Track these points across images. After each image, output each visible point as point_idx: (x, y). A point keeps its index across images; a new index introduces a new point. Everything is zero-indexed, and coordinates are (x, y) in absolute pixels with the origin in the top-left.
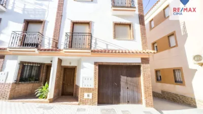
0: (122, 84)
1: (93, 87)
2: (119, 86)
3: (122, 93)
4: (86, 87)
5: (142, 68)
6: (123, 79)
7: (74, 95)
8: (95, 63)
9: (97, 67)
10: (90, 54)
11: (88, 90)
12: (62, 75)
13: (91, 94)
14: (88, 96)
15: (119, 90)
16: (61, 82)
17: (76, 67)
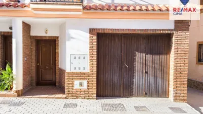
0: (138, 66)
1: (89, 71)
2: (131, 70)
3: (136, 80)
4: (77, 71)
5: (174, 39)
6: (140, 57)
7: (57, 84)
8: (92, 31)
9: (95, 37)
10: (81, 13)
11: (81, 76)
12: (34, 53)
13: (85, 83)
14: (81, 84)
15: (132, 76)
16: (34, 65)
17: (58, 37)
